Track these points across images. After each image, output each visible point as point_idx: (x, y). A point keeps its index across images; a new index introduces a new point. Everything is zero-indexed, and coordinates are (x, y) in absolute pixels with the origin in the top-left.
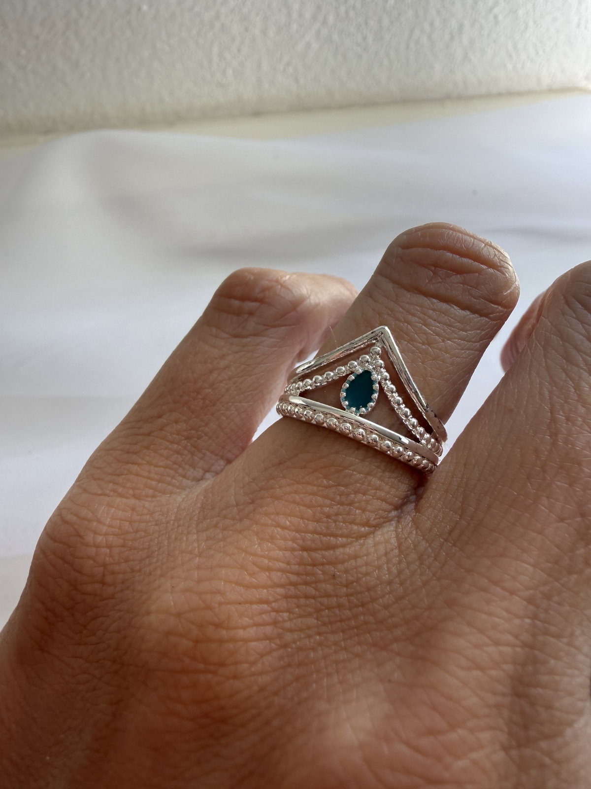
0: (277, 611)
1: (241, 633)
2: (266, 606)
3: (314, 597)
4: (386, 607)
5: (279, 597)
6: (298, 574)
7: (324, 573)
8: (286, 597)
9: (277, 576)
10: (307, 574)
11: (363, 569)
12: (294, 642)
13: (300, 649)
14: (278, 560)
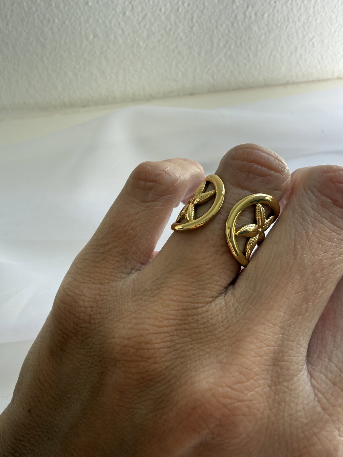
0: (172, 336)
1: (157, 346)
2: (167, 334)
3: (188, 330)
4: (220, 332)
5: (173, 330)
6: (181, 320)
7: (192, 319)
8: (176, 330)
9: (172, 322)
10: (185, 320)
11: (210, 317)
12: (180, 348)
13: (182, 351)
14: (171, 315)
